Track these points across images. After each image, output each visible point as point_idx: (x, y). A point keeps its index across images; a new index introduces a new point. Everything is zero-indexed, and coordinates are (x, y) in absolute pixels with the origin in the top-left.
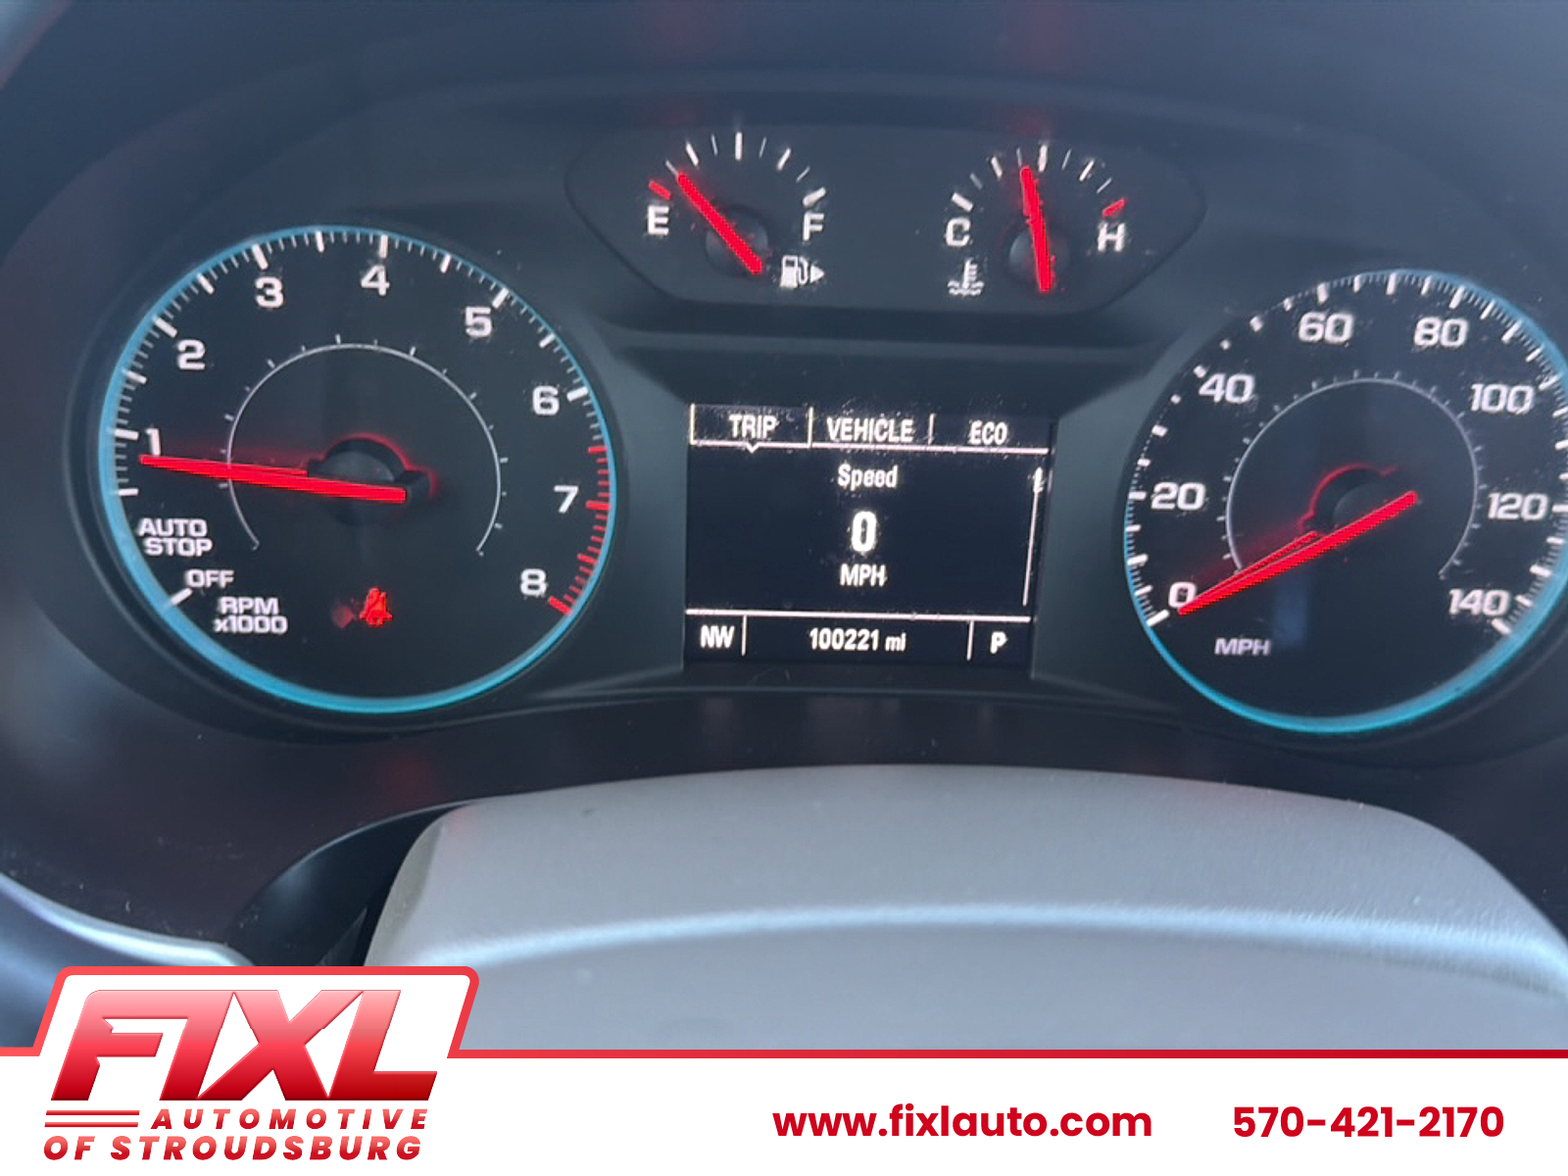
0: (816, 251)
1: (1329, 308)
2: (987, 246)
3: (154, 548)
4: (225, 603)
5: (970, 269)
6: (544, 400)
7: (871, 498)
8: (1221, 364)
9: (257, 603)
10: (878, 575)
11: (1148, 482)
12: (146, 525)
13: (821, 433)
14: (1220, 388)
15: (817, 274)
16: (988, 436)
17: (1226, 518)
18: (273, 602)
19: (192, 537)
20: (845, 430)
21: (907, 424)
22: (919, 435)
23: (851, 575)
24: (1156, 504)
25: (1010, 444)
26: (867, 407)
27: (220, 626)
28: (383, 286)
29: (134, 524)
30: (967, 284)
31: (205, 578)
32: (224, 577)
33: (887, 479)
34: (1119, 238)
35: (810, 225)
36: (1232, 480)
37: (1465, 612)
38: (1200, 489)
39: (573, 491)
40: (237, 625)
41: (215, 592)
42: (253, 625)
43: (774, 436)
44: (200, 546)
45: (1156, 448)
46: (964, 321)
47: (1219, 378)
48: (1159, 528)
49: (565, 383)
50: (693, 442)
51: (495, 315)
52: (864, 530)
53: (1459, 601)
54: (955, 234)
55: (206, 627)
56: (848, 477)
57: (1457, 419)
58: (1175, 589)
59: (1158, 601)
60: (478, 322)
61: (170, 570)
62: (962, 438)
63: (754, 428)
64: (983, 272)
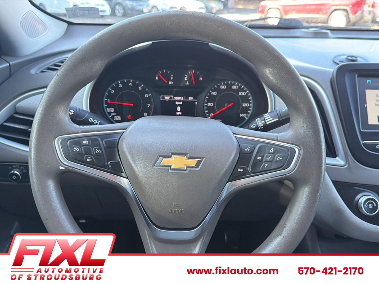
0: (172, 81)
1: (223, 85)
2: (189, 80)
3: (108, 111)
4: (115, 117)
5: (187, 82)
6: (146, 96)
7: (179, 105)
8: (212, 91)
9: (118, 117)
10: (180, 113)
11: (207, 103)
12: (108, 109)
13: (174, 99)
14: (213, 93)
15: (172, 83)
16: (191, 99)
17: (215, 107)
18: (120, 117)
19: (112, 110)
20: (176, 98)
21: (183, 98)
22: (184, 99)
23: (178, 113)
24: (208, 105)
25: (193, 99)
26: (177, 96)
27: (115, 119)
28: (131, 85)
29: (106, 108)
30: (187, 83)
31: (113, 114)
32: (115, 114)
33: (181, 103)
34: (202, 79)
35: (172, 78)
36: (216, 103)
37: (242, 117)
38: (213, 104)
39: (149, 105)
40: (116, 119)
41: (114, 116)
42: (118, 119)
43: (169, 99)
44: (113, 111)
45: (207, 99)
46: (187, 87)
47: (213, 92)
48: (209, 108)
49: (148, 94)
50: (161, 100)
51: (142, 88)
52: (179, 109)
53: (241, 115)
54: (186, 79)
55: (113, 119)
56: (177, 103)
57: (238, 96)
58: (211, 114)
59: (209, 115)
60: (140, 88)
61: (110, 113)
62: (188, 99)
63: (167, 98)
64: (189, 82)
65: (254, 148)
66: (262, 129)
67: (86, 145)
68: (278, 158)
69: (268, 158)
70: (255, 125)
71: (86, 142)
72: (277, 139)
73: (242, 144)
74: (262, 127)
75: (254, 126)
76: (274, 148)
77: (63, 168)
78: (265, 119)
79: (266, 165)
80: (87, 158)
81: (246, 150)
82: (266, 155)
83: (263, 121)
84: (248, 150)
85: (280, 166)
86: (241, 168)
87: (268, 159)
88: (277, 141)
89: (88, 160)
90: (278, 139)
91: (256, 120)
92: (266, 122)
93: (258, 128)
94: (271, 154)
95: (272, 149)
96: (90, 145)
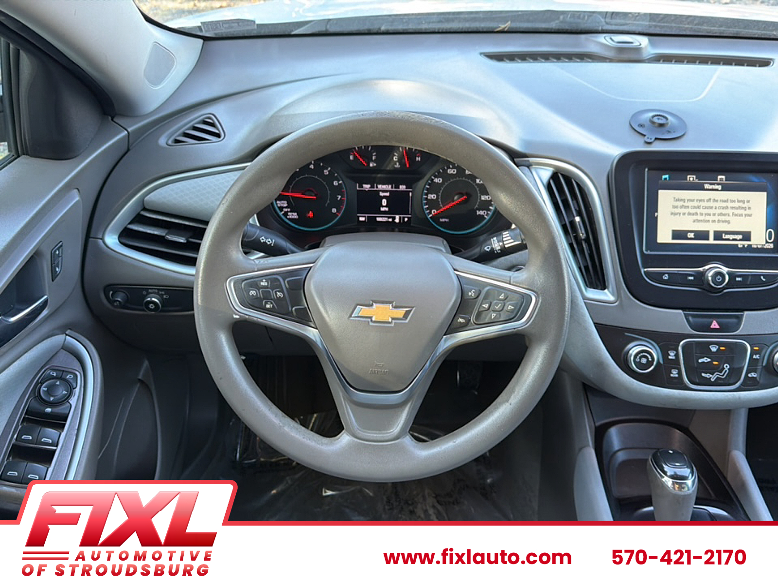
0: (375, 161)
1: (452, 169)
2: (400, 161)
3: (279, 205)
4: (289, 214)
5: (398, 164)
6: (335, 183)
7: (385, 197)
8: (436, 177)
9: (294, 214)
10: (387, 209)
11: (427, 194)
12: (278, 202)
13: (377, 187)
14: (436, 180)
15: (375, 165)
16: (403, 188)
17: (440, 200)
18: (296, 214)
19: (284, 204)
20: (380, 187)
21: (390, 186)
22: (392, 187)
23: (383, 209)
24: (429, 198)
25: (406, 188)
26: (383, 184)
27: (288, 217)
28: (313, 168)
29: (276, 202)
30: (397, 166)
31: (286, 210)
32: (289, 210)
33: (388, 194)
34: (420, 159)
35: (374, 158)
36: (440, 194)
37: (479, 215)
38: (435, 196)
39: (340, 197)
40: (291, 217)
41: (288, 212)
42: (293, 217)
43: (370, 188)
44: (286, 205)
45: (427, 189)
46: (395, 171)
47: (436, 179)
48: (429, 202)
49: (338, 181)
50: (358, 189)
51: (329, 171)
52: (384, 202)
53: (478, 213)
54: (395, 159)
55: (286, 217)
56: (382, 194)
57: (474, 184)
58: (433, 211)
59: (430, 213)
60: (326, 172)
61: (281, 209)
62: (399, 188)
63: (367, 187)
64: (400, 164)
65: (480, 292)
66: (499, 253)
67: (264, 287)
68: (510, 306)
70: (490, 247)
71: (264, 283)
72: (510, 281)
73: (465, 286)
75: (488, 248)
76: (504, 293)
77: (237, 317)
78: (504, 239)
79: (494, 315)
80: (266, 303)
81: (470, 294)
82: (495, 302)
83: (501, 242)
84: (472, 294)
85: (512, 317)
86: (462, 318)
87: (497, 308)
88: (510, 284)
89: (268, 306)
90: (512, 281)
91: (492, 240)
92: (504, 245)
93: (494, 251)
94: (501, 302)
95: (503, 295)
96: (269, 286)
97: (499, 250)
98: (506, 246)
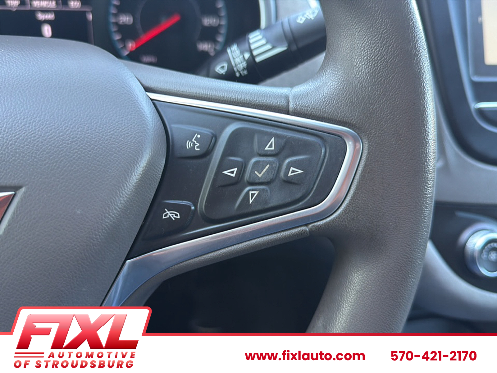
11: (116, 16)
13: (31, 6)
16: (75, 5)
21: (54, 3)
22: (57, 5)
24: (121, 23)
25: (82, 7)
36: (138, 14)
37: (202, 50)
38: (131, 20)
43: (19, 6)
48: (122, 29)
56: (41, 17)
59: (125, 47)
65: (215, 138)
66: (245, 76)
68: (292, 169)
69: (260, 174)
70: (226, 65)
73: (173, 126)
74: (245, 72)
75: (223, 67)
76: (277, 136)
78: (253, 47)
79: (253, 193)
81: (189, 145)
82: (253, 160)
83: (247, 51)
84: (194, 144)
85: (298, 195)
86: (172, 208)
87: (260, 176)
88: (288, 113)
90: (291, 106)
91: (229, 51)
92: (253, 57)
93: (234, 72)
94: (270, 159)
95: (273, 140)
97: (244, 69)
98: (258, 60)
